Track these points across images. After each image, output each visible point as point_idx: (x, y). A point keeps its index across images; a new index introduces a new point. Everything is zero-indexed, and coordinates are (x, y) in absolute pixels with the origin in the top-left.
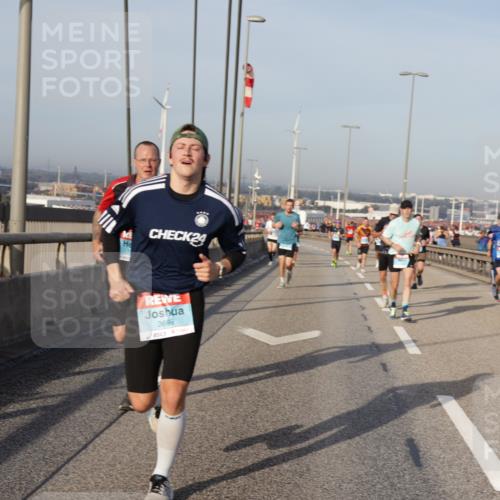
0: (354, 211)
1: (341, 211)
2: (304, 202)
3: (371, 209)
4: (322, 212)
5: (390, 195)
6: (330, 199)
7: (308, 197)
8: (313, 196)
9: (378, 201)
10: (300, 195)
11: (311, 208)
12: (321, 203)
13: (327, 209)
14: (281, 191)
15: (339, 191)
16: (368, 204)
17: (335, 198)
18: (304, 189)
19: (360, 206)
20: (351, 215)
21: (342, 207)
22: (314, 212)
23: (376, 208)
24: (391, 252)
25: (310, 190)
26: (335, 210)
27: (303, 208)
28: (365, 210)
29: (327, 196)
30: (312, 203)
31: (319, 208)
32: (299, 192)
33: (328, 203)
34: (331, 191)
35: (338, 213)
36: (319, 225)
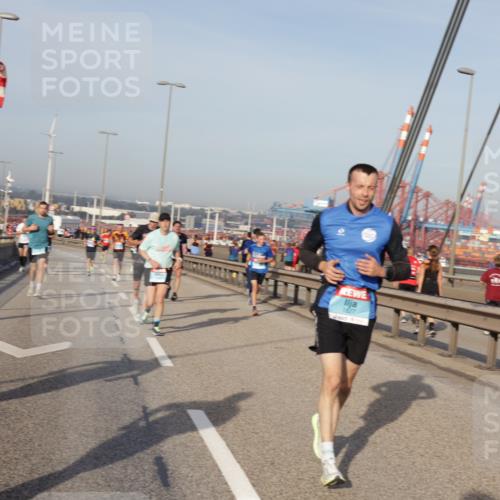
0: (111, 218)
1: (97, 217)
2: (60, 207)
3: (127, 217)
4: (77, 218)
5: (147, 203)
6: (86, 205)
7: (64, 202)
8: (69, 202)
9: (134, 209)
10: (55, 199)
11: (67, 214)
12: (77, 209)
13: (83, 215)
14: (35, 195)
15: (95, 198)
16: (125, 212)
17: (92, 205)
18: (58, 194)
19: (116, 213)
20: (108, 222)
21: (98, 213)
22: (69, 217)
23: (133, 216)
24: (147, 265)
25: (66, 195)
26: (91, 216)
27: (58, 213)
28: (121, 217)
29: (83, 202)
30: (68, 209)
31: (75, 214)
32: (54, 197)
33: (84, 209)
34: (87, 197)
35: (94, 220)
36: (74, 231)
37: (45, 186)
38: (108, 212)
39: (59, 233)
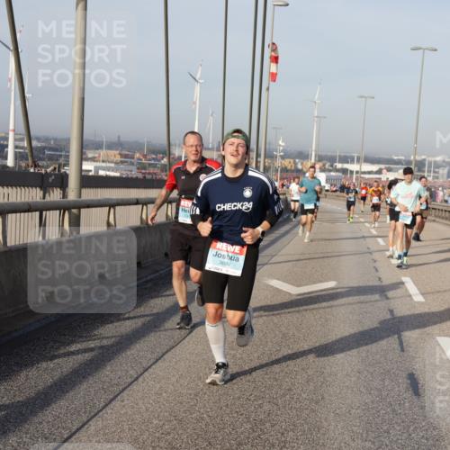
0: (370, 173)
1: (357, 172)
2: (324, 165)
3: (384, 171)
4: (340, 174)
5: (403, 158)
6: (348, 162)
7: (327, 161)
8: (332, 160)
9: (390, 163)
10: (320, 158)
11: (330, 171)
12: (339, 166)
13: (344, 171)
14: (304, 156)
15: (356, 155)
16: (382, 166)
17: (352, 162)
18: (323, 154)
19: (375, 168)
20: (367, 176)
21: (358, 169)
22: (333, 174)
23: (389, 170)
25: (329, 154)
26: (352, 172)
27: (323, 170)
28: (379, 172)
29: (345, 160)
30: (332, 166)
31: (337, 170)
32: (319, 156)
33: (346, 166)
34: (348, 155)
35: (354, 176)
36: (339, 186)
37: (311, 147)
38: (367, 167)
39: (327, 188)
